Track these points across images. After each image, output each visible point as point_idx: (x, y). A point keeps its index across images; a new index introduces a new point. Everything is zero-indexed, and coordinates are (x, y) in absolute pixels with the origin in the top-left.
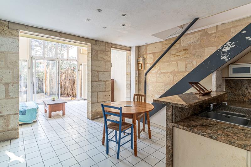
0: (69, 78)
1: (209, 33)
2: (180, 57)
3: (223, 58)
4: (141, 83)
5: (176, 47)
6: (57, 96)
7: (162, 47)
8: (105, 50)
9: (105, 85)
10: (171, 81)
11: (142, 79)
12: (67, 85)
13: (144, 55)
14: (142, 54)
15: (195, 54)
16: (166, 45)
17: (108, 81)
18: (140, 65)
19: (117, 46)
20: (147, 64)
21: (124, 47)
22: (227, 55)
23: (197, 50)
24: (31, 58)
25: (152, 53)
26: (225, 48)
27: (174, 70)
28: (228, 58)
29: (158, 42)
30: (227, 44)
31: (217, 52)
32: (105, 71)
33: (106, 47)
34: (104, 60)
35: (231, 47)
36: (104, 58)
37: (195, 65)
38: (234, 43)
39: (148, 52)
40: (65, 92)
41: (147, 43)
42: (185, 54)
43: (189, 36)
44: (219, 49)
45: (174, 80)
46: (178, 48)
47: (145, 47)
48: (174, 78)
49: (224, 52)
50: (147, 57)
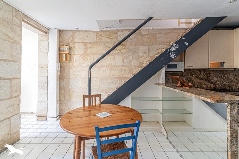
1: (143, 34)
2: (117, 51)
3: (171, 56)
4: (65, 80)
5: (113, 40)
7: (96, 37)
8: (12, 22)
9: (11, 87)
10: (107, 75)
11: (65, 75)
13: (70, 44)
14: (67, 41)
15: (131, 50)
16: (102, 36)
17: (16, 78)
18: (64, 55)
19: (31, 21)
20: (75, 54)
21: (40, 26)
22: (174, 54)
23: (134, 47)
25: (83, 43)
26: (172, 48)
27: (111, 64)
28: (174, 56)
29: (91, 31)
30: (174, 45)
31: (166, 51)
32: (10, 61)
33: (13, 16)
34: (9, 39)
35: (176, 48)
36: (10, 35)
37: (132, 60)
38: (178, 45)
39: (76, 40)
41: (77, 29)
42: (122, 49)
43: (126, 32)
44: (169, 49)
45: (110, 74)
46: (115, 42)
47: (71, 33)
48: (111, 73)
49: (172, 51)
50: (75, 46)
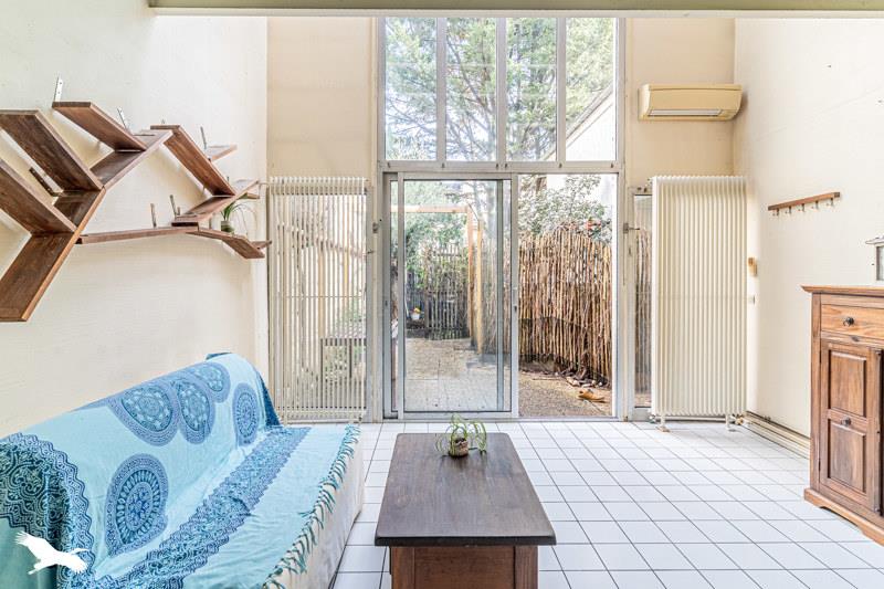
0: (569, 274)
6: (504, 359)
12: (558, 312)
24: (385, 173)
40: (548, 350)
